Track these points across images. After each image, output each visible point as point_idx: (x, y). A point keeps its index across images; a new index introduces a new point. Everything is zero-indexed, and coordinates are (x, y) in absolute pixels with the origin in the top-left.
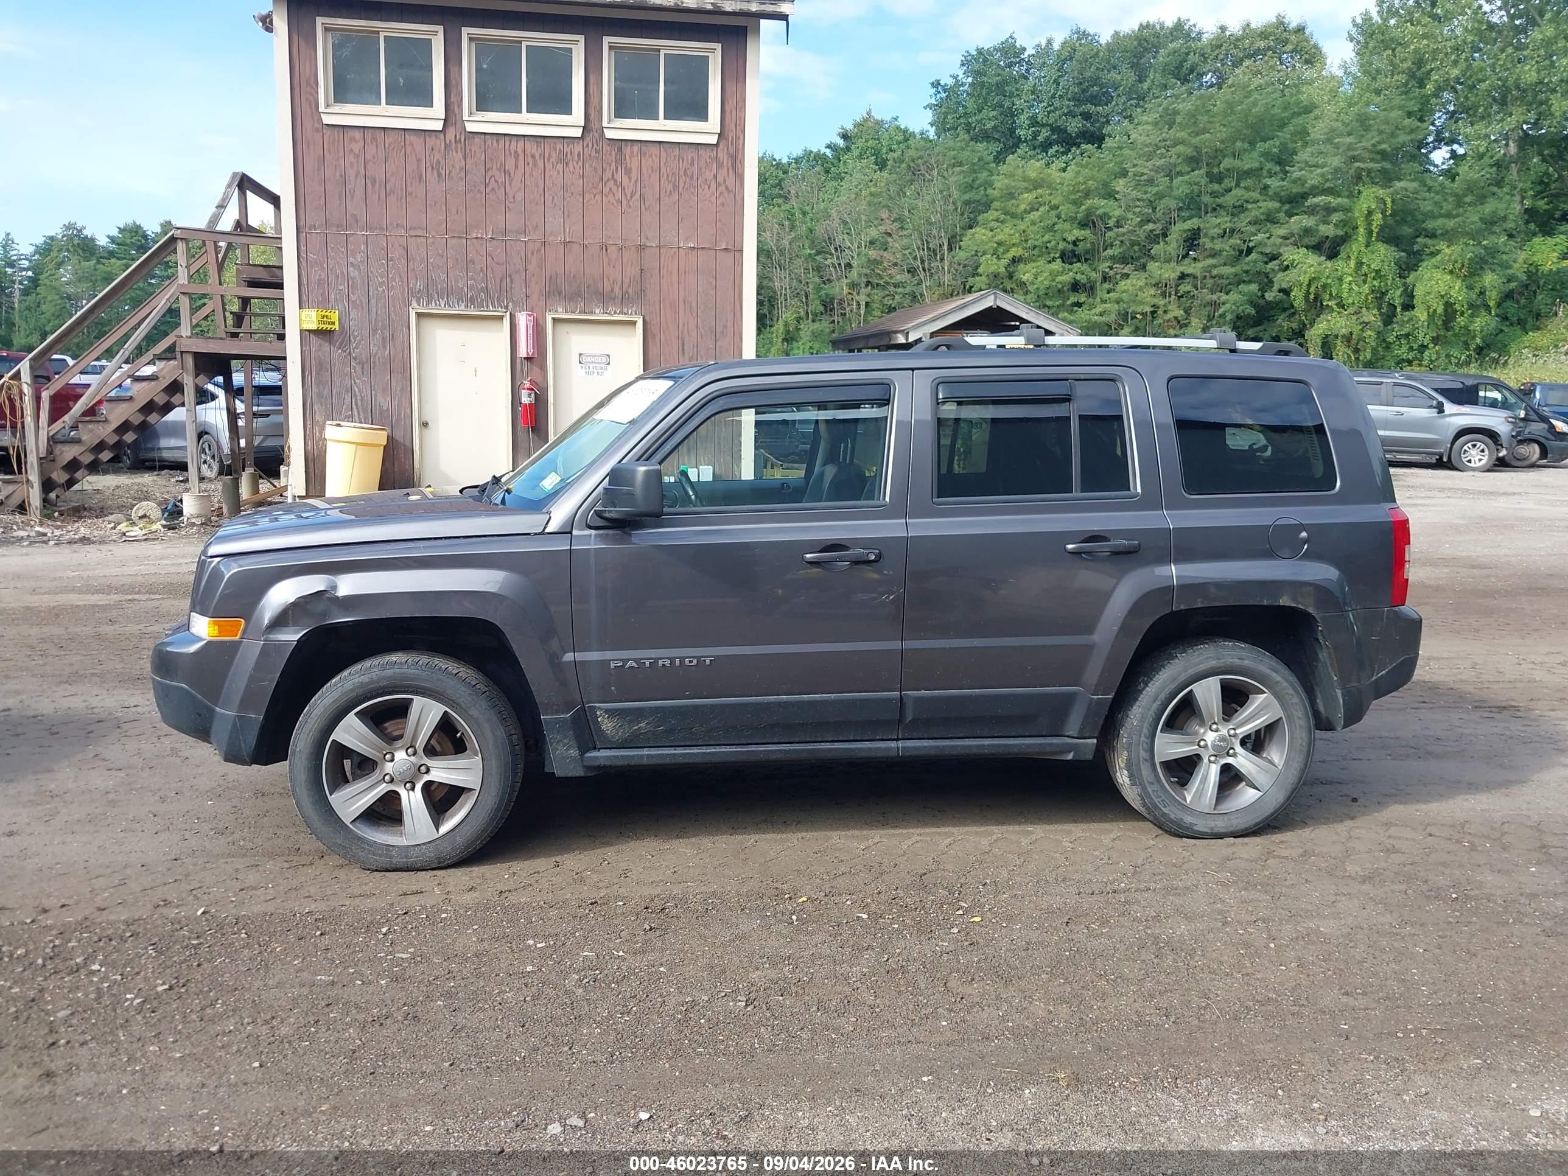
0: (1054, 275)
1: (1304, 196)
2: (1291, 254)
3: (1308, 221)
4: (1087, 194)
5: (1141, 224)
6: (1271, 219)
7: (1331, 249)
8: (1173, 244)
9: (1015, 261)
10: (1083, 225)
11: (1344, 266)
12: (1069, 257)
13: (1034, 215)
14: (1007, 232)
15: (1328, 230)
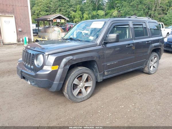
0: (45, 13)
1: (72, 6)
2: (71, 12)
3: (73, 8)
4: (48, 4)
5: (55, 8)
6: (68, 8)
7: (75, 11)
8: (58, 10)
9: (40, 11)
10: (47, 7)
11: (76, 13)
12: (46, 11)
13: (41, 6)
14: (38, 8)
15: (75, 9)
